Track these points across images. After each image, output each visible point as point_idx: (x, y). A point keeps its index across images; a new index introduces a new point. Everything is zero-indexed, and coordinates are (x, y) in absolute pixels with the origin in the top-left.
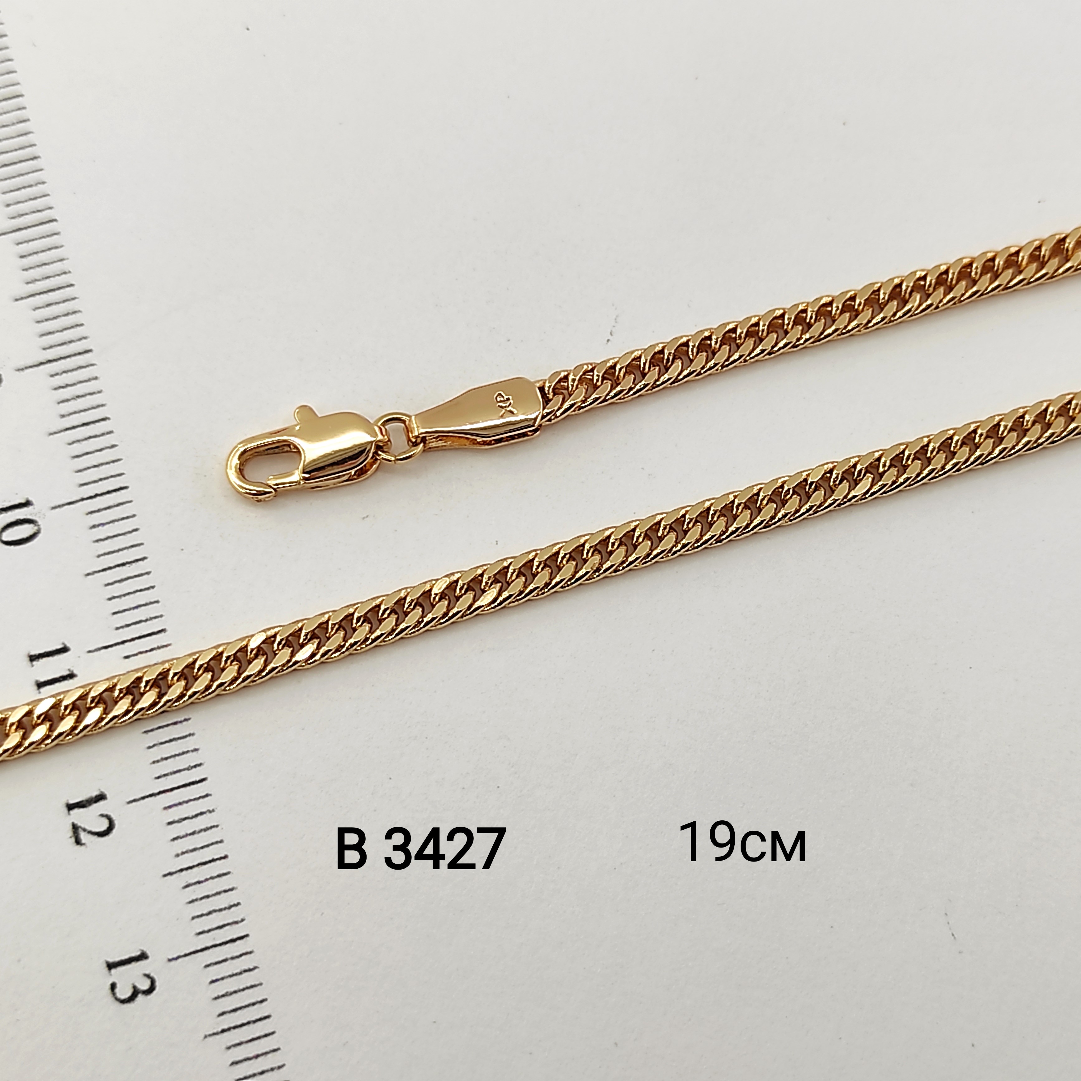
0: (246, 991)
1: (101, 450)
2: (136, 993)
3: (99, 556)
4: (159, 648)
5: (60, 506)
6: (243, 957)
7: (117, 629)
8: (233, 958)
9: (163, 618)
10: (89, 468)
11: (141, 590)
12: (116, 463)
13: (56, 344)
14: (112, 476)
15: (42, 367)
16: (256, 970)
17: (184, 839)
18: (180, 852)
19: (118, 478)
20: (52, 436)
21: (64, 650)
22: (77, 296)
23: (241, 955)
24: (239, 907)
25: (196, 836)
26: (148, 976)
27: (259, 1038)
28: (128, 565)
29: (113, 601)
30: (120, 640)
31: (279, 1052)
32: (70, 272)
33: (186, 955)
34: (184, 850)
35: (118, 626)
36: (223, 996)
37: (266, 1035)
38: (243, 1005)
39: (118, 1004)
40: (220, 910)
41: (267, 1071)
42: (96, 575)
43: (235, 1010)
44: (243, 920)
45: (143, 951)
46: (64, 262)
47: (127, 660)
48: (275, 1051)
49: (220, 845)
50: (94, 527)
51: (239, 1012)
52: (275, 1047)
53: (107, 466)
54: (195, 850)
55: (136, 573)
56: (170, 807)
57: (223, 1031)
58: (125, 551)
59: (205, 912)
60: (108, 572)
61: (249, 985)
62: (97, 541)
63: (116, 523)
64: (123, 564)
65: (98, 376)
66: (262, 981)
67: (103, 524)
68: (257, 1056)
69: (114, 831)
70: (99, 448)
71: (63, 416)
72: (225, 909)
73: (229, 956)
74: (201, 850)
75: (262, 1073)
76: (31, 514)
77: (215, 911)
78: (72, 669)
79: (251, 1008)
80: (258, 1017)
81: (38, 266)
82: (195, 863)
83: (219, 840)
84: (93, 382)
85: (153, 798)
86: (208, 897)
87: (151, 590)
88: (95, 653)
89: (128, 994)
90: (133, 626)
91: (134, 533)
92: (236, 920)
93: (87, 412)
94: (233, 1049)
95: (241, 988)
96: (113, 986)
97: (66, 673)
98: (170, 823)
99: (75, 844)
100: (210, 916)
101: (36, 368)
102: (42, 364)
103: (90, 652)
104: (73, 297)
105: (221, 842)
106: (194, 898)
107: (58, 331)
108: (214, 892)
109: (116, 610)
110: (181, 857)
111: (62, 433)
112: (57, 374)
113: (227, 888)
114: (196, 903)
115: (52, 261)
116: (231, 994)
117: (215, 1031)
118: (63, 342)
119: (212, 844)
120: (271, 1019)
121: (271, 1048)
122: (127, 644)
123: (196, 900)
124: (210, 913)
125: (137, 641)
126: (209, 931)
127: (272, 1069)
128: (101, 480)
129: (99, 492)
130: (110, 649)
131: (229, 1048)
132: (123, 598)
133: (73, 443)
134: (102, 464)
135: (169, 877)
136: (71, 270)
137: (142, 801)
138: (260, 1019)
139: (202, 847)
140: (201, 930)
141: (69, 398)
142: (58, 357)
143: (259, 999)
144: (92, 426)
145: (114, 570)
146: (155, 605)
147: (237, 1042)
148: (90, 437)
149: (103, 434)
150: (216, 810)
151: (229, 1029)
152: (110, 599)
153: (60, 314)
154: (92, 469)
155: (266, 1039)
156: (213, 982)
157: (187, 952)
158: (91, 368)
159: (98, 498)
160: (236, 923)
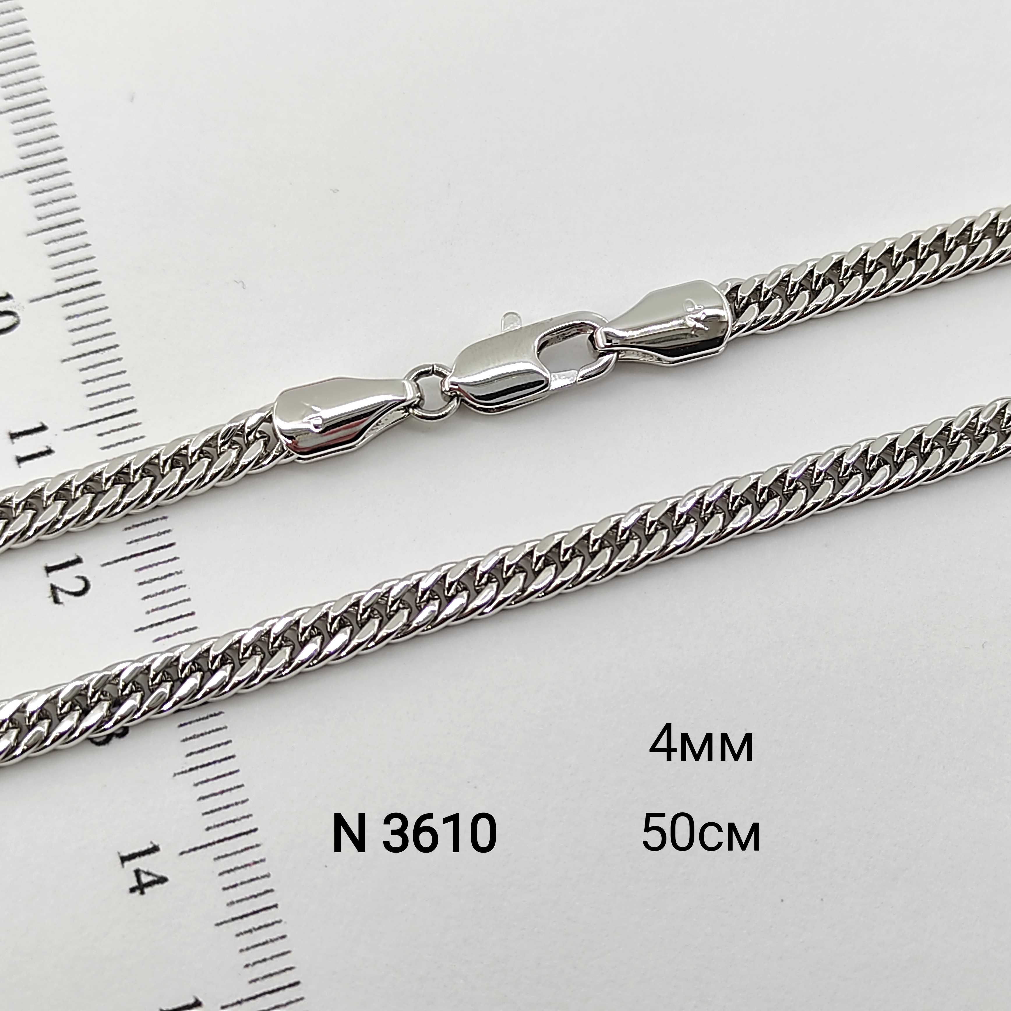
0: (212, 734)
1: (75, 249)
3: (74, 344)
4: (130, 426)
5: (37, 300)
7: (91, 409)
9: (134, 400)
10: (64, 265)
11: (113, 375)
12: (89, 261)
13: (33, 153)
14: (86, 273)
15: (20, 174)
16: (222, 715)
17: (154, 598)
18: (150, 609)
19: (91, 274)
20: (30, 237)
21: (43, 428)
22: (52, 111)
25: (165, 595)
27: (224, 775)
28: (101, 352)
29: (88, 384)
30: (93, 420)
31: (242, 788)
32: (45, 89)
34: (154, 608)
35: (92, 406)
36: (191, 738)
37: (231, 773)
38: (210, 746)
39: (94, 746)
41: (232, 805)
42: (72, 361)
43: (202, 751)
46: (41, 80)
47: (100, 437)
48: (238, 787)
49: (187, 603)
50: (69, 318)
51: (206, 752)
52: (239, 784)
53: (81, 263)
54: (164, 607)
55: (109, 359)
56: (141, 569)
57: (191, 770)
58: (98, 340)
60: (83, 358)
61: (214, 728)
62: (72, 331)
63: (90, 314)
64: (97, 352)
65: (72, 182)
66: (227, 725)
67: (77, 316)
68: (222, 792)
69: (90, 591)
70: (73, 247)
71: (40, 219)
74: (170, 608)
75: (228, 807)
76: (11, 307)
78: (50, 446)
79: (217, 749)
80: (223, 757)
81: (16, 84)
82: (165, 619)
83: (186, 598)
84: (68, 187)
85: (125, 561)
87: (123, 375)
88: (71, 431)
90: (106, 407)
91: (107, 323)
93: (63, 215)
94: (200, 786)
95: (207, 731)
97: (44, 449)
98: (141, 584)
99: (53, 603)
101: (14, 176)
102: (20, 171)
103: (66, 430)
104: (49, 111)
105: (189, 600)
107: (35, 142)
109: (90, 393)
110: (151, 614)
111: (40, 234)
112: (34, 181)
115: (29, 78)
116: (198, 736)
117: (184, 770)
118: (39, 151)
119: (180, 602)
120: (236, 759)
121: (236, 785)
122: (100, 423)
125: (109, 420)
127: (237, 804)
128: (75, 275)
129: (73, 287)
130: (85, 428)
131: (196, 785)
132: (97, 382)
133: (50, 242)
134: (76, 262)
135: (140, 632)
136: (47, 87)
137: (115, 564)
138: (226, 759)
139: (171, 605)
141: (46, 202)
142: (35, 165)
143: (224, 741)
144: (67, 227)
145: (88, 357)
146: (127, 388)
147: (204, 779)
148: (66, 238)
149: (77, 235)
150: (183, 571)
151: (197, 768)
152: (84, 383)
153: (37, 127)
154: (68, 266)
155: (230, 776)
156: (181, 725)
158: (66, 175)
159: (73, 292)
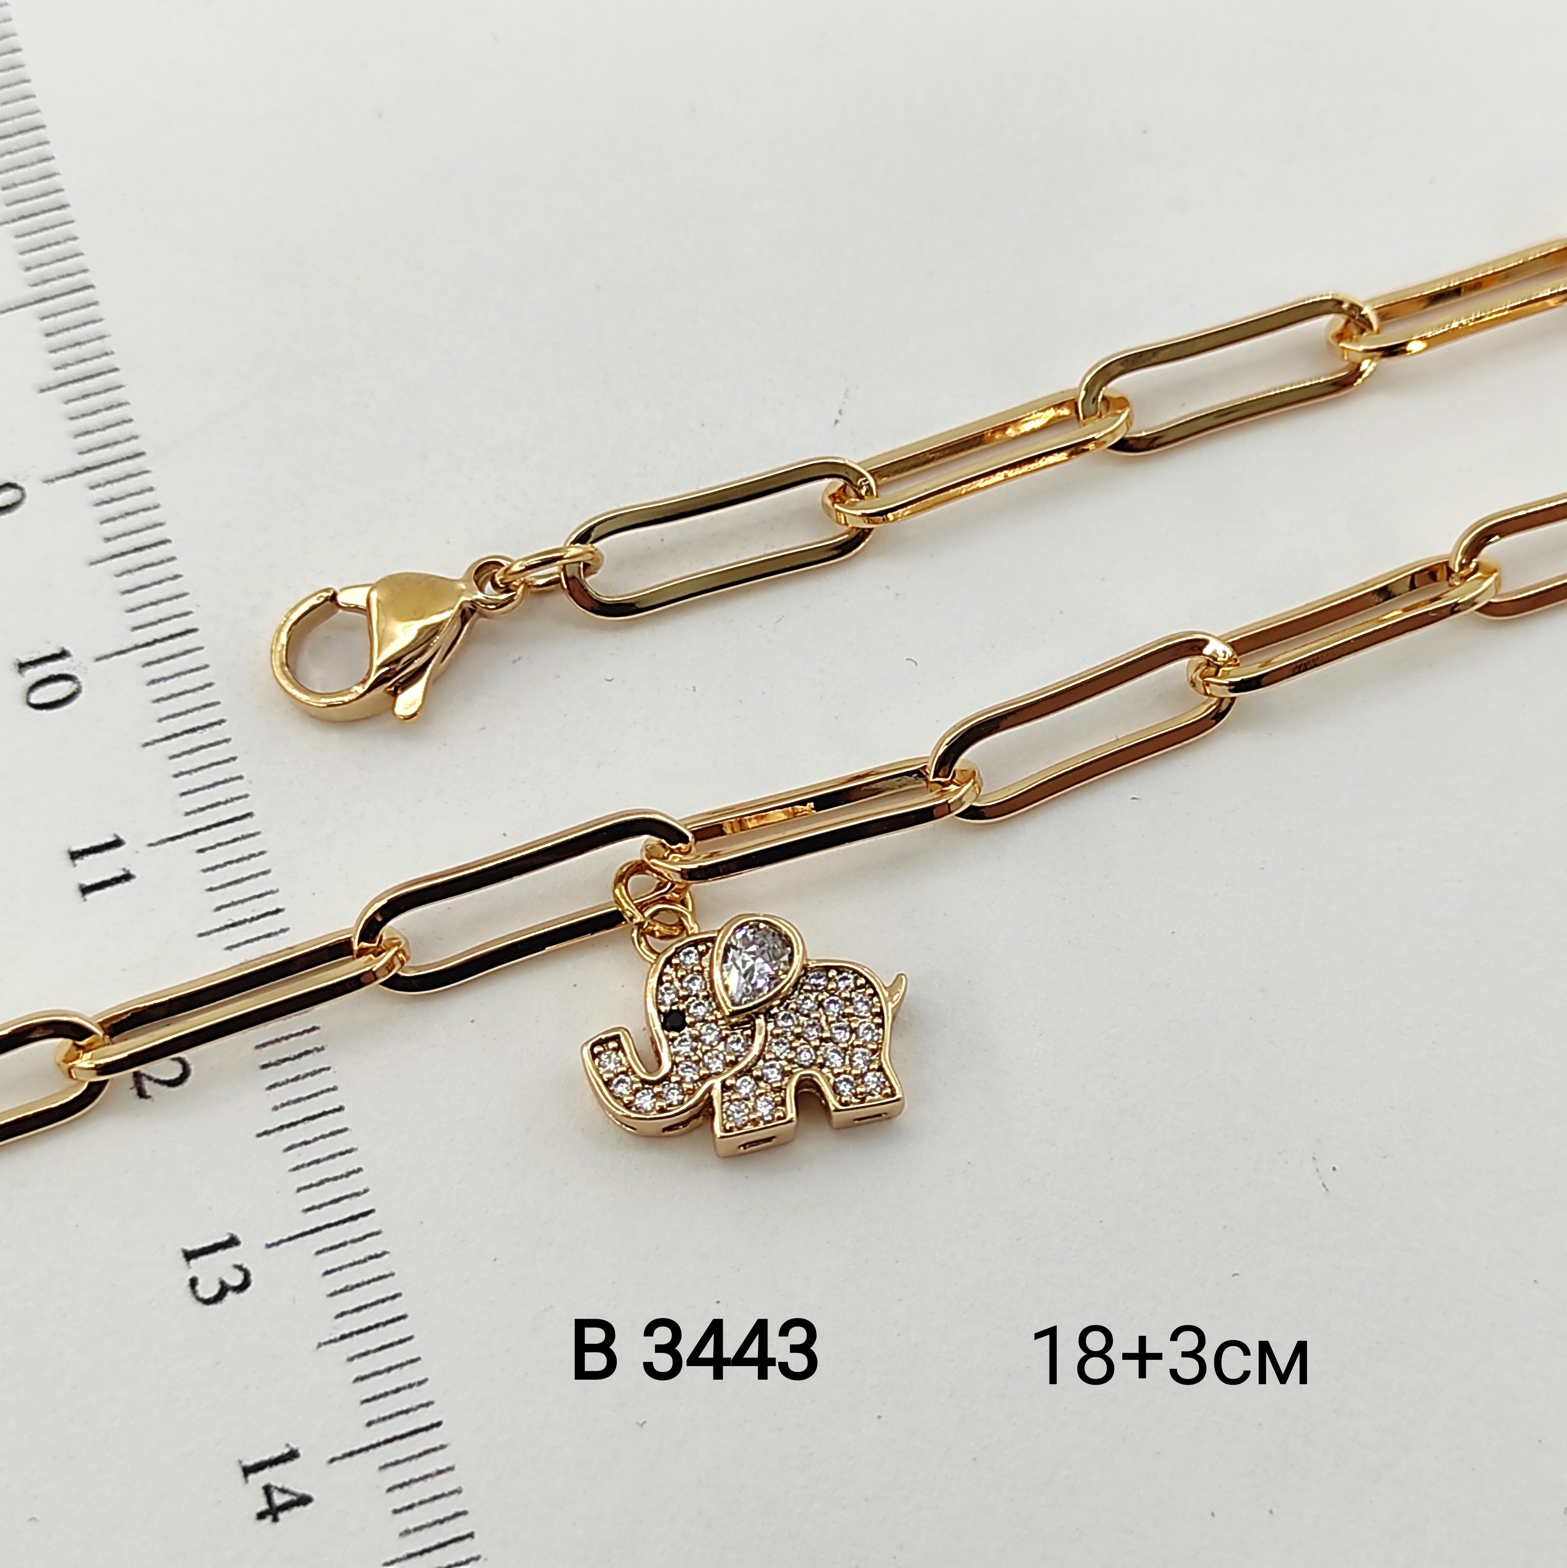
0: (373, 1284)
1: (160, 582)
2: (224, 1289)
3: (160, 720)
4: (244, 837)
5: (106, 657)
6: (368, 1239)
7: (187, 814)
8: (354, 1241)
9: (249, 799)
10: (144, 606)
11: (218, 763)
12: (181, 599)
13: (97, 446)
14: (176, 616)
15: (78, 477)
16: (386, 1257)
17: (283, 1087)
18: (278, 1104)
19: (184, 618)
20: (93, 567)
21: (117, 843)
22: (122, 383)
23: (365, 1237)
24: (361, 1173)
25: (300, 1082)
26: (240, 1268)
27: (391, 1345)
28: (199, 731)
29: (181, 778)
30: (191, 829)
31: (419, 1363)
32: (112, 353)
33: (290, 1239)
34: (285, 1101)
35: (189, 810)
36: (341, 1291)
37: (401, 1342)
38: (369, 1302)
39: (200, 1305)
40: (335, 1179)
41: (404, 1388)
42: (158, 745)
43: (358, 1310)
44: (366, 1191)
45: (232, 1235)
46: (106, 340)
47: (201, 855)
48: (413, 1361)
49: (332, 1093)
50: (153, 682)
51: (364, 1311)
52: (414, 1357)
53: (169, 603)
54: (299, 1100)
55: (211, 741)
56: (264, 1045)
57: (343, 1337)
58: (196, 713)
59: (314, 1182)
60: (174, 740)
61: (376, 1276)
62: (158, 701)
63: (183, 677)
64: (193, 730)
65: (154, 486)
66: (394, 1271)
67: (165, 679)
68: (389, 1369)
69: (190, 1079)
70: (157, 580)
71: (108, 540)
72: (342, 1177)
73: (348, 1239)
74: (308, 1101)
75: (397, 1391)
76: (68, 669)
77: (328, 1180)
78: (128, 868)
79: (380, 1306)
80: (390, 1318)
81: (71, 346)
82: (300, 1118)
83: (331, 1086)
84: (147, 494)
86: (318, 1161)
87: (232, 763)
88: (159, 847)
89: (214, 1291)
90: (209, 811)
91: (207, 689)
92: (356, 1191)
93: (141, 534)
94: (356, 1361)
95: (366, 1280)
96: (193, 1282)
97: (121, 873)
98: (265, 1066)
99: (138, 1097)
100: (321, 1187)
101: (70, 479)
102: (78, 472)
103: (151, 845)
104: (118, 384)
105: (334, 1089)
106: (300, 1163)
107: (98, 430)
108: (326, 1155)
109: (185, 790)
110: (280, 1110)
111: (108, 562)
112: (99, 485)
113: (343, 1149)
114: (302, 1170)
115: (89, 338)
116: (353, 1288)
117: (332, 1338)
118: (106, 443)
119: (322, 1092)
120: (408, 1320)
121: (409, 1358)
122: (200, 834)
123: (303, 1166)
124: (321, 1183)
125: (214, 829)
126: (321, 1206)
127: (410, 1386)
128: (160, 621)
129: (158, 637)
130: (178, 841)
131: (351, 1359)
132: (194, 774)
133: (122, 574)
134: (161, 601)
135: (265, 1137)
136: (114, 350)
138: (393, 1321)
139: (309, 1097)
140: (309, 1206)
141: (116, 516)
142: (100, 463)
143: (391, 1294)
144: (147, 551)
145: (181, 738)
146: (238, 781)
147: (363, 1351)
148: (145, 566)
149: (162, 562)
150: (325, 1047)
151: (351, 1334)
152: (176, 776)
153: (101, 408)
154: (149, 608)
155: (400, 1346)
156: (327, 1273)
157: (292, 1234)
158: (145, 476)
159: (158, 645)
160: (357, 1194)
